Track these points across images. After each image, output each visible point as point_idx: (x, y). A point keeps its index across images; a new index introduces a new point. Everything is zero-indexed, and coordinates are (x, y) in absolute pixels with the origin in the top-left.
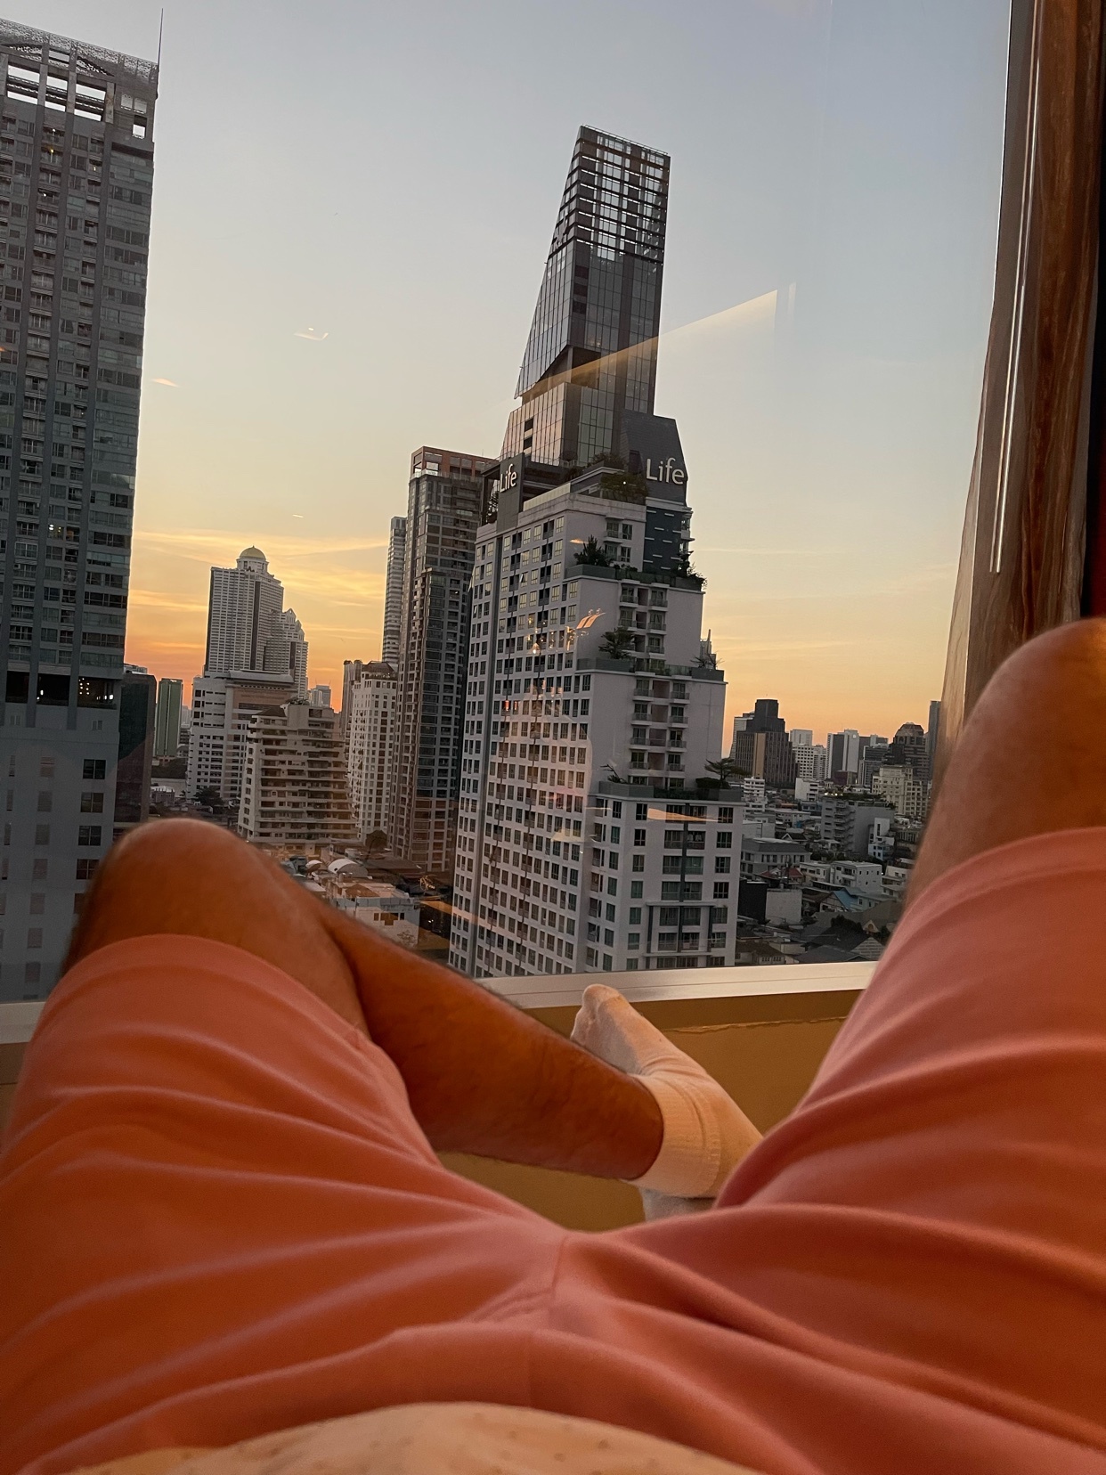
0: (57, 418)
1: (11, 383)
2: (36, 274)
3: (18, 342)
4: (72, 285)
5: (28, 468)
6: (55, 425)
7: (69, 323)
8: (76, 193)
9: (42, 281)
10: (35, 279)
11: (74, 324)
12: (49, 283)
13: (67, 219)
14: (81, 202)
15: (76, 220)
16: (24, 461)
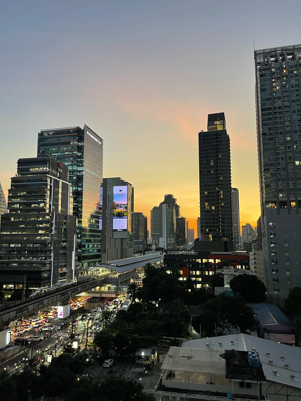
0: (294, 134)
1: (282, 129)
2: (285, 101)
3: (282, 119)
4: (294, 101)
5: (288, 148)
6: (294, 136)
7: (295, 110)
8: (292, 79)
9: (287, 102)
10: (285, 103)
11: (296, 110)
12: (288, 102)
13: (291, 86)
14: (294, 81)
15: (293, 85)
16: (287, 147)
